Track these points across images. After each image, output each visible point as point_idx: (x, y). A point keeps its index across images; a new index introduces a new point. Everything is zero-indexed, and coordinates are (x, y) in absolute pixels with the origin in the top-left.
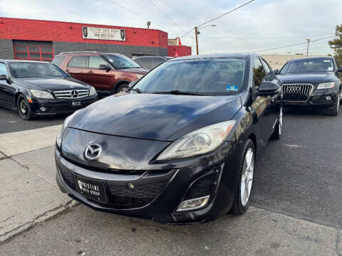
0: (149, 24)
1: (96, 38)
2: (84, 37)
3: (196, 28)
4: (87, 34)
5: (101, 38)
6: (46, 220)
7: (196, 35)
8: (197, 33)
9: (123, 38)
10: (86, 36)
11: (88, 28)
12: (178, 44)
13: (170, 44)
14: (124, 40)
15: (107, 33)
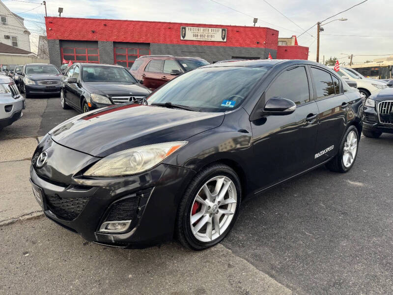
0: (255, 21)
1: (194, 39)
2: (182, 38)
3: (319, 24)
4: (185, 34)
5: (199, 38)
6: (28, 219)
7: (319, 32)
8: (320, 29)
9: (223, 39)
10: (184, 37)
11: (187, 28)
12: (293, 44)
13: (280, 44)
14: (225, 40)
15: (206, 33)
